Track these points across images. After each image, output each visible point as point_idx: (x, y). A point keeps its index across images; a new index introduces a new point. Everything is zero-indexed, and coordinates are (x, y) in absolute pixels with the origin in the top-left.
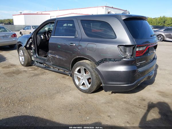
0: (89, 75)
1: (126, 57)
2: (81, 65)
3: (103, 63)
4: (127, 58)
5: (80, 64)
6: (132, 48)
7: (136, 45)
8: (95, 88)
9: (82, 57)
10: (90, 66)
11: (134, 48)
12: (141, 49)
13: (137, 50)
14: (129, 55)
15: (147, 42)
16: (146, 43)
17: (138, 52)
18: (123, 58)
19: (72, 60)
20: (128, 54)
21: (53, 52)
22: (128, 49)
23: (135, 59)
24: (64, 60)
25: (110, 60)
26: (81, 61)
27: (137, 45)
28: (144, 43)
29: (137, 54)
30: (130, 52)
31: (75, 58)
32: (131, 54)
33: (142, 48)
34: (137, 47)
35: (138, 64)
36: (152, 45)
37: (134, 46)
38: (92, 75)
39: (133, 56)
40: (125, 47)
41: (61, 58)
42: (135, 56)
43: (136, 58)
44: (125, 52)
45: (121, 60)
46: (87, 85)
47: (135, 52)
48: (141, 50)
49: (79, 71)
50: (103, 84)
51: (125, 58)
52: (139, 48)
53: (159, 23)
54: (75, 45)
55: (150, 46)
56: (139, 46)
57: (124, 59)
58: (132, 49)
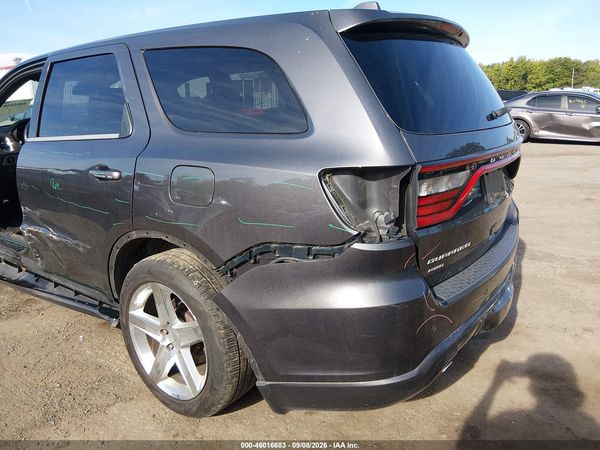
0: (195, 330)
1: (369, 231)
2: (152, 277)
3: (256, 268)
4: (374, 235)
5: (149, 272)
6: (395, 183)
7: (413, 167)
8: (226, 392)
9: (153, 235)
10: (196, 282)
11: (405, 183)
12: (444, 185)
13: (423, 193)
14: (381, 218)
15: (474, 148)
16: (468, 153)
17: (430, 201)
18: (353, 239)
19: (116, 252)
20: (380, 215)
21: (38, 213)
22: (374, 187)
23: (416, 241)
24: (81, 249)
25: (286, 249)
26: (152, 257)
27: (419, 168)
28: (454, 154)
29: (424, 211)
30: (385, 204)
31: (124, 240)
32: (393, 213)
33: (445, 179)
34: (422, 177)
35: (435, 263)
36: (498, 159)
37: (403, 174)
38: (205, 328)
39: (404, 226)
40: (360, 180)
41: (70, 241)
42: (414, 226)
43: (422, 234)
44: (364, 204)
45: (341, 251)
46: (189, 376)
47: (412, 205)
48: (444, 190)
49: (150, 307)
50: (260, 377)
51: (361, 238)
52: (430, 181)
53: (507, 80)
54: (116, 175)
55: (488, 167)
56: (431, 173)
57: (357, 246)
58: (396, 186)
